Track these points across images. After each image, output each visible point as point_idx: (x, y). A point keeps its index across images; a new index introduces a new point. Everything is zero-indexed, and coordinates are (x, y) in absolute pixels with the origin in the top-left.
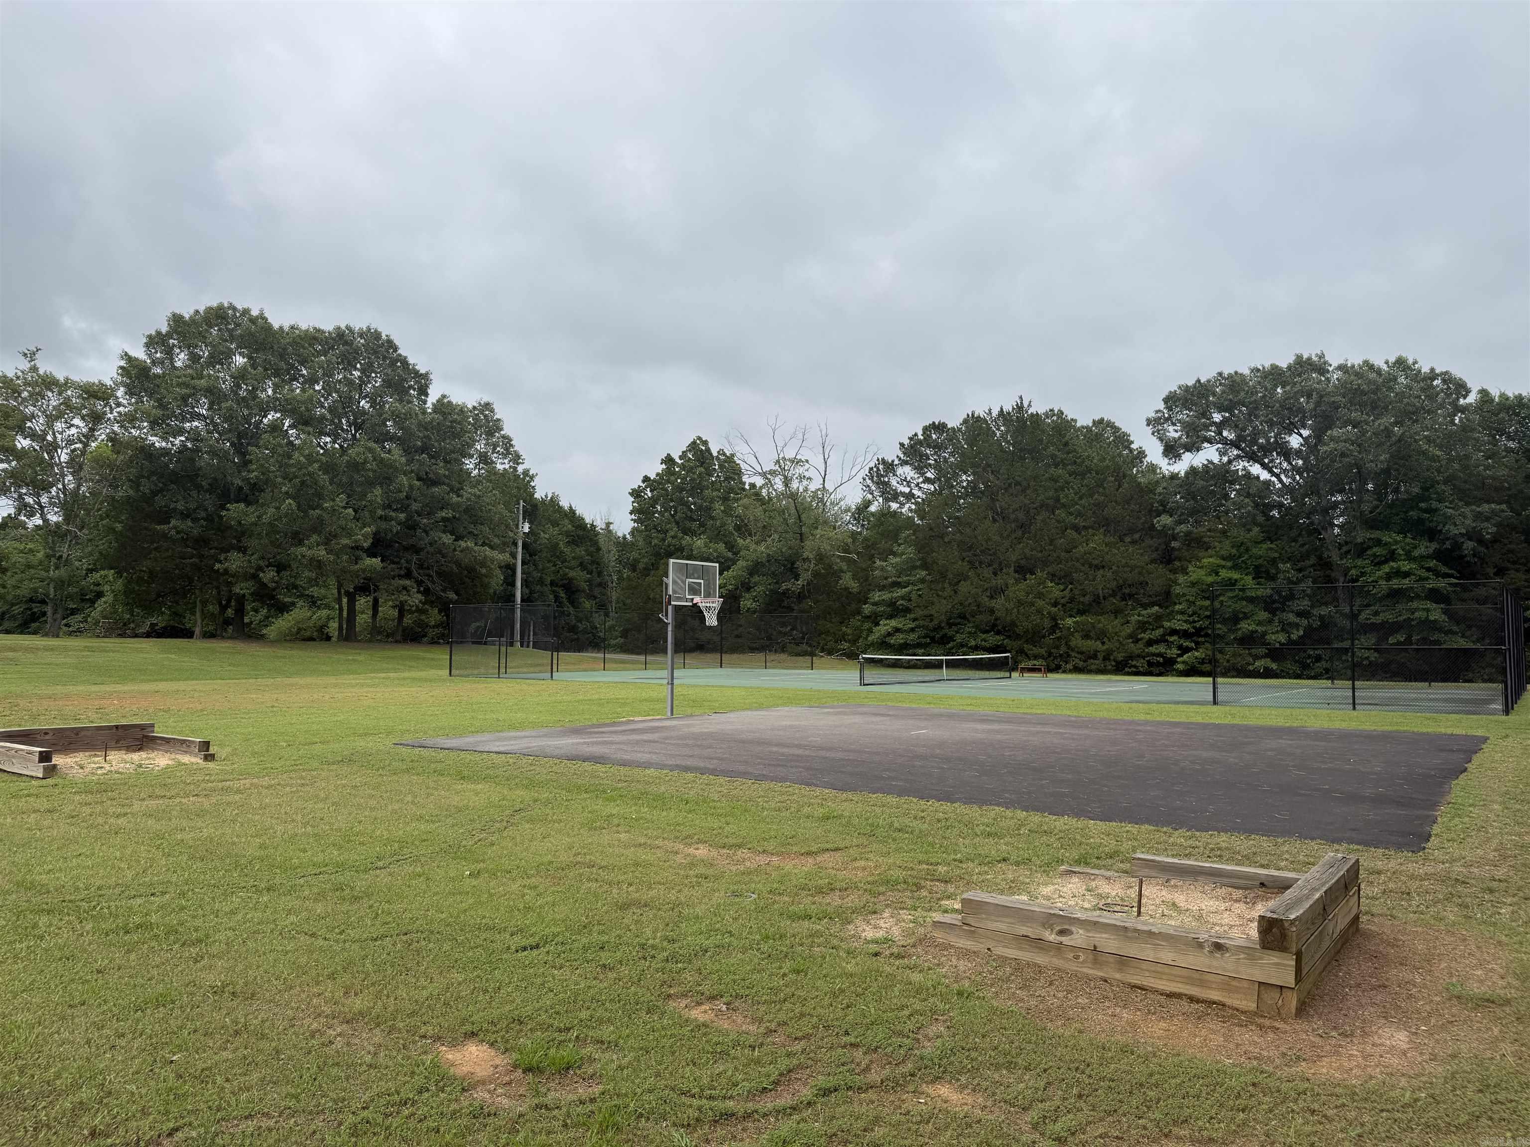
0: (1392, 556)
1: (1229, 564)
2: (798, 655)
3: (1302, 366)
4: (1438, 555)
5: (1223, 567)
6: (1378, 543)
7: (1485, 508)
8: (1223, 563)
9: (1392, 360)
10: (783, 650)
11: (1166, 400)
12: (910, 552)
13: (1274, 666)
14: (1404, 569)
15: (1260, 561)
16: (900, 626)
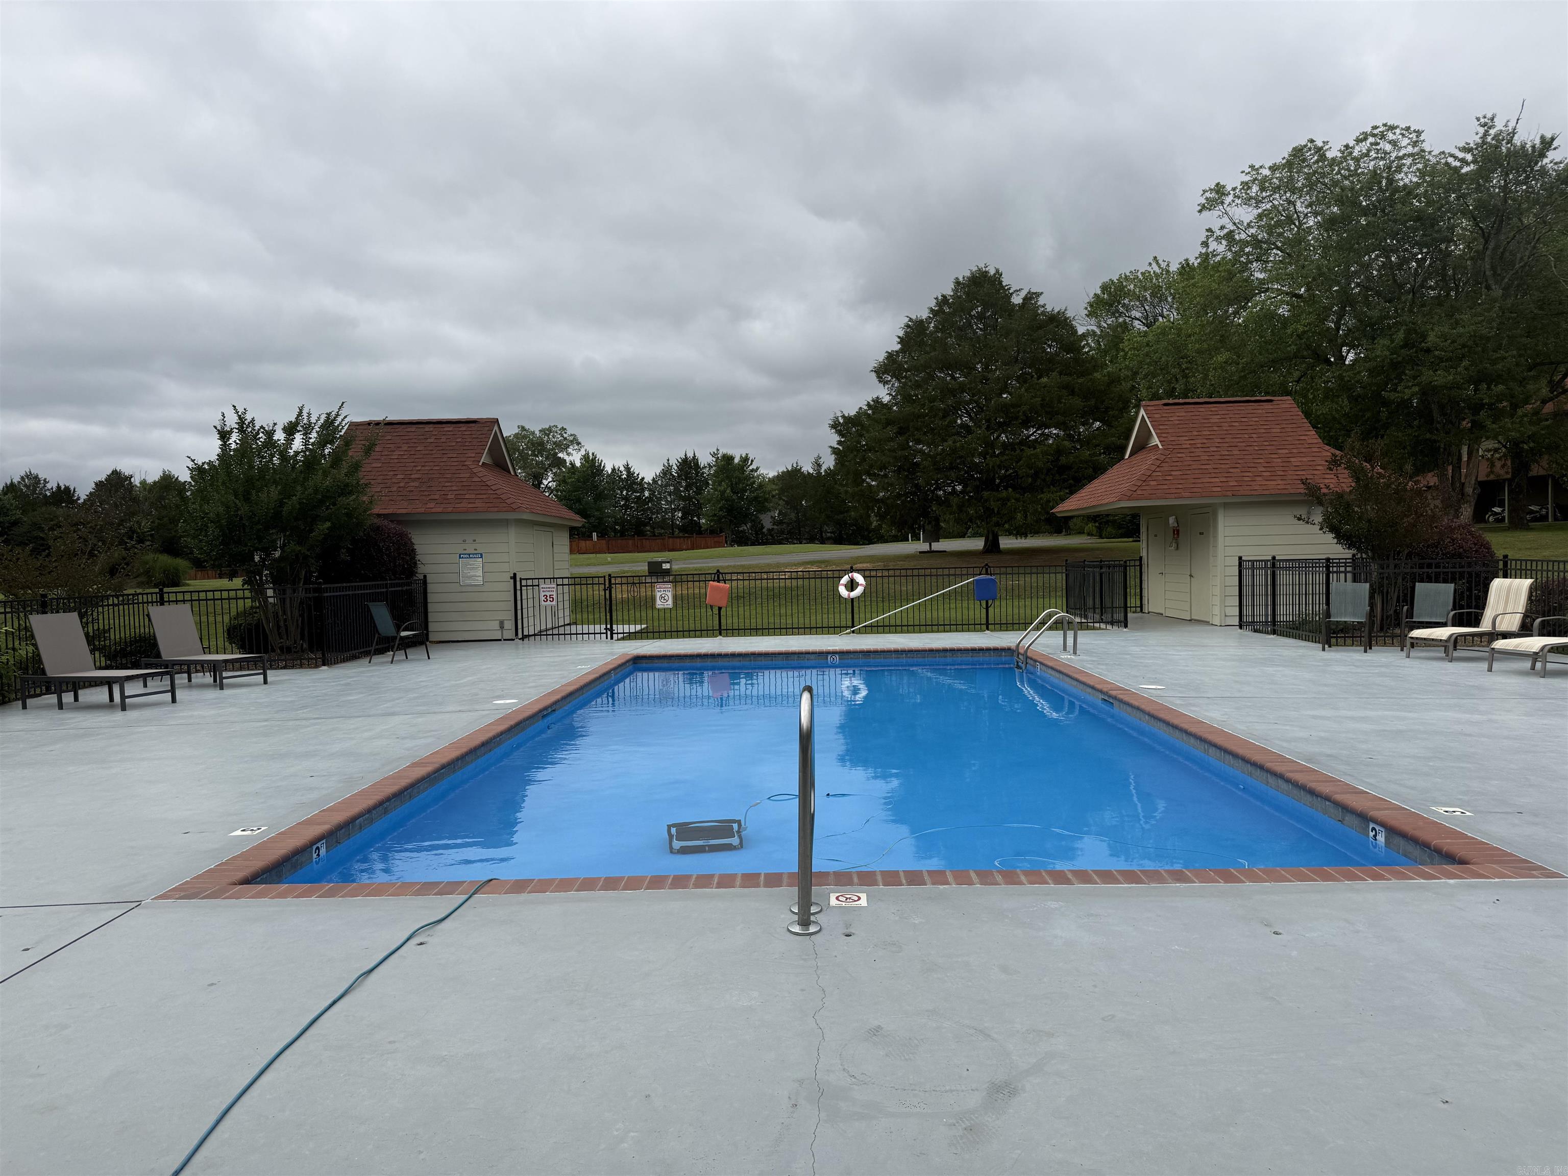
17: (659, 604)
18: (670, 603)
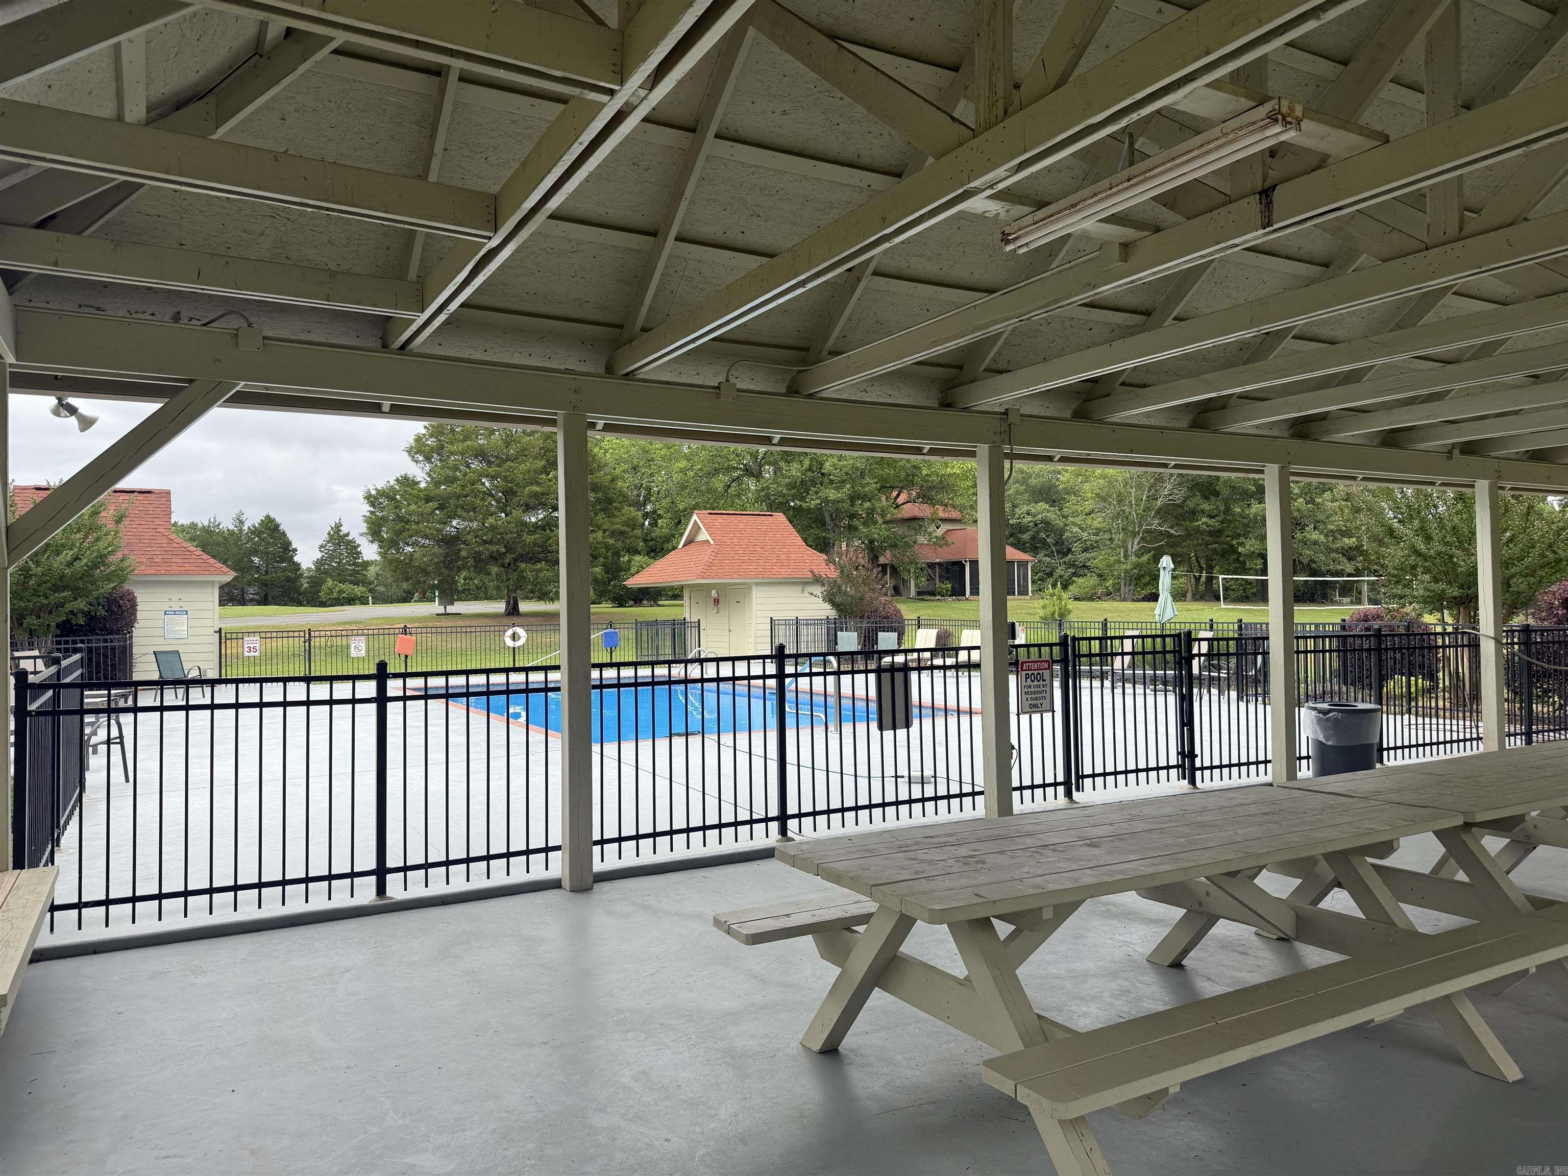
17: (353, 653)
18: (363, 653)
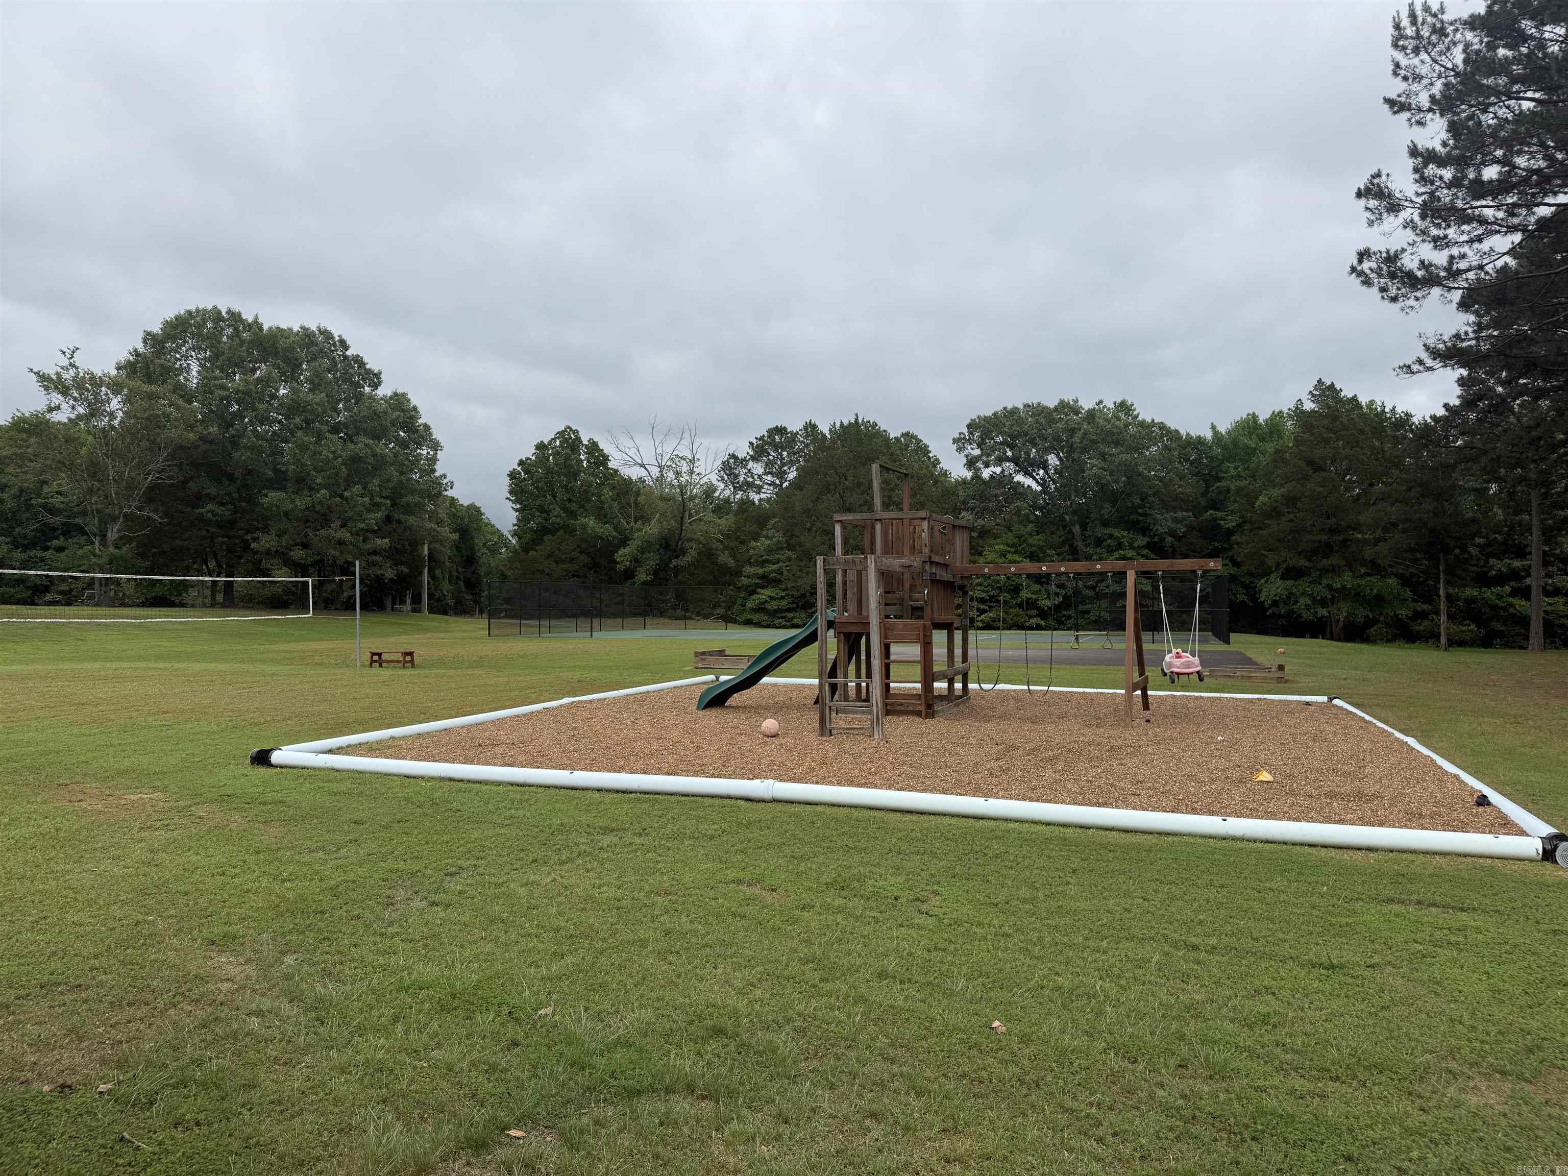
0: (1120, 546)
1: (1013, 550)
2: (677, 619)
3: (1063, 406)
4: (1149, 546)
5: (1009, 552)
6: (1111, 536)
7: (1180, 514)
8: (1009, 549)
9: (1119, 401)
10: (662, 614)
11: (969, 426)
12: (779, 536)
13: (1043, 623)
14: (1130, 555)
15: (1034, 549)
16: (773, 595)
